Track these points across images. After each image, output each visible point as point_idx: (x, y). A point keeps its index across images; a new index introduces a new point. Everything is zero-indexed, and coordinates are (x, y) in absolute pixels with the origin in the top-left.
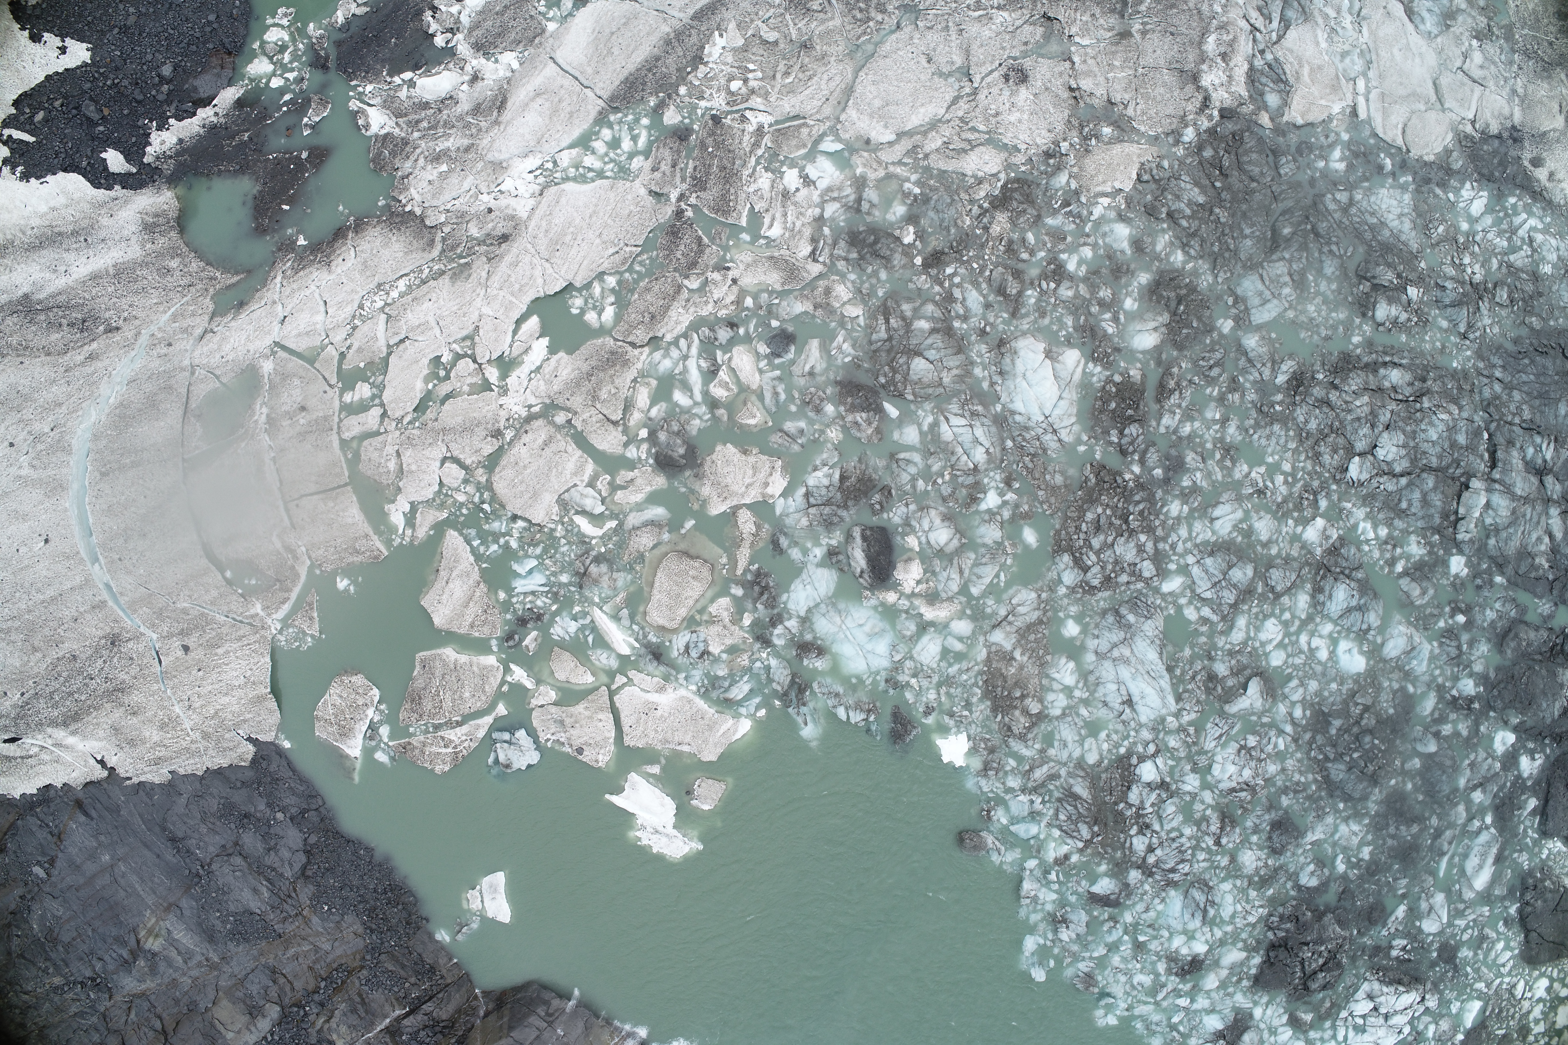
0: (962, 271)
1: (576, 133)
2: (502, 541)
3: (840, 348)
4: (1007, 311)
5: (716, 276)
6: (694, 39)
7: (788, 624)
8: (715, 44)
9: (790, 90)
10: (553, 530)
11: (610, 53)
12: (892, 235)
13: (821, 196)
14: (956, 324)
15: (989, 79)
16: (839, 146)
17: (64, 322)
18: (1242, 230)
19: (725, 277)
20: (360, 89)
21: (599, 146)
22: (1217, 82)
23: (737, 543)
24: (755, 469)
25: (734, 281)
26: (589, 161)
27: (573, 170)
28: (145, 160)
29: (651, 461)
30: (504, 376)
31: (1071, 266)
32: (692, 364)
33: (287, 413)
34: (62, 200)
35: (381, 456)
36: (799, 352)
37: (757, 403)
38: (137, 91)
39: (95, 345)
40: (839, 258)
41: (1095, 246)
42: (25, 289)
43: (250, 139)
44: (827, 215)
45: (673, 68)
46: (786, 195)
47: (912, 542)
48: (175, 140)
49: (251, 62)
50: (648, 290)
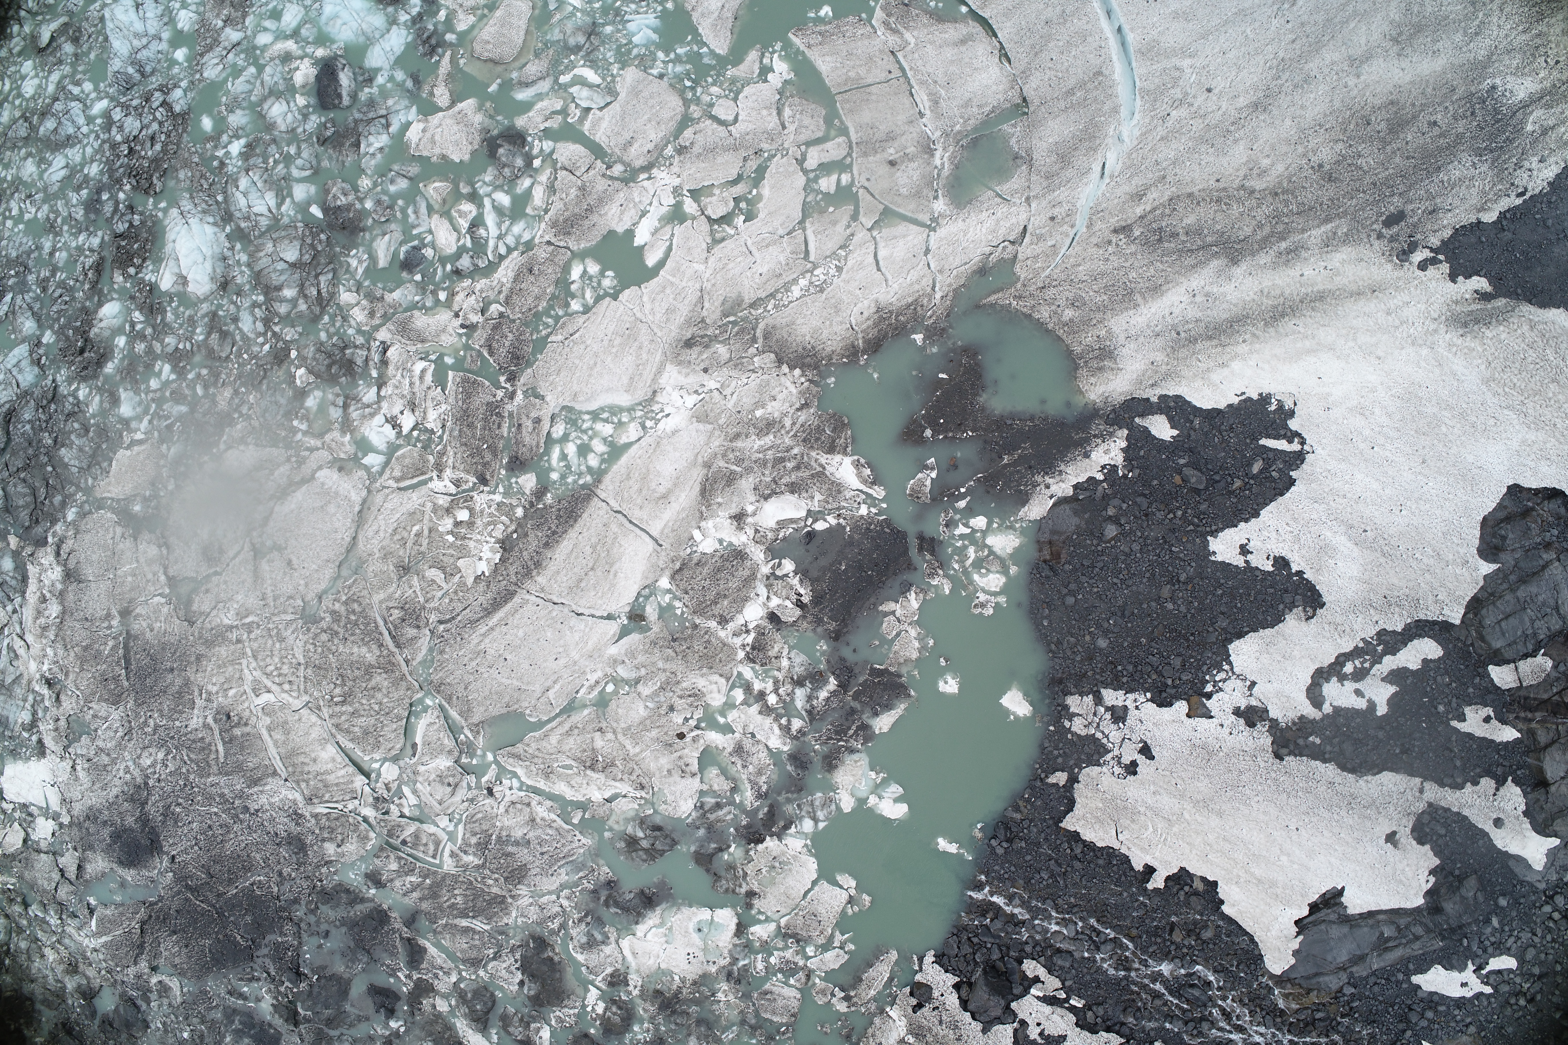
0: (256, 349)
1: (624, 460)
2: (672, 56)
3: (360, 262)
4: (219, 317)
5: (475, 318)
6: (512, 570)
7: (408, 17)
8: (488, 561)
9: (414, 516)
10: (622, 69)
11: (594, 547)
12: (317, 376)
13: (380, 408)
14: (261, 298)
15: (236, 548)
16: (367, 460)
17: (1183, 238)
18: (32, 428)
19: (465, 318)
20: (874, 510)
21: (599, 447)
22: (49, 573)
23: (450, 77)
24: (433, 142)
25: (457, 315)
26: (607, 429)
27: (624, 419)
28: (1126, 432)
29: (529, 139)
30: (678, 206)
31: (167, 368)
32: (494, 231)
33: (911, 160)
34: (1215, 377)
35: (800, 120)
36: (395, 254)
37: (432, 202)
38: (1145, 506)
39: (1139, 211)
40: (362, 347)
41: (148, 391)
42: (1238, 271)
43: (1001, 458)
44: (375, 389)
45: (531, 537)
46: (412, 406)
47: (301, 101)
48: (1093, 455)
49: (1017, 550)
50: (538, 298)
